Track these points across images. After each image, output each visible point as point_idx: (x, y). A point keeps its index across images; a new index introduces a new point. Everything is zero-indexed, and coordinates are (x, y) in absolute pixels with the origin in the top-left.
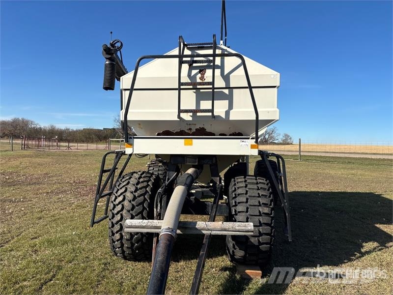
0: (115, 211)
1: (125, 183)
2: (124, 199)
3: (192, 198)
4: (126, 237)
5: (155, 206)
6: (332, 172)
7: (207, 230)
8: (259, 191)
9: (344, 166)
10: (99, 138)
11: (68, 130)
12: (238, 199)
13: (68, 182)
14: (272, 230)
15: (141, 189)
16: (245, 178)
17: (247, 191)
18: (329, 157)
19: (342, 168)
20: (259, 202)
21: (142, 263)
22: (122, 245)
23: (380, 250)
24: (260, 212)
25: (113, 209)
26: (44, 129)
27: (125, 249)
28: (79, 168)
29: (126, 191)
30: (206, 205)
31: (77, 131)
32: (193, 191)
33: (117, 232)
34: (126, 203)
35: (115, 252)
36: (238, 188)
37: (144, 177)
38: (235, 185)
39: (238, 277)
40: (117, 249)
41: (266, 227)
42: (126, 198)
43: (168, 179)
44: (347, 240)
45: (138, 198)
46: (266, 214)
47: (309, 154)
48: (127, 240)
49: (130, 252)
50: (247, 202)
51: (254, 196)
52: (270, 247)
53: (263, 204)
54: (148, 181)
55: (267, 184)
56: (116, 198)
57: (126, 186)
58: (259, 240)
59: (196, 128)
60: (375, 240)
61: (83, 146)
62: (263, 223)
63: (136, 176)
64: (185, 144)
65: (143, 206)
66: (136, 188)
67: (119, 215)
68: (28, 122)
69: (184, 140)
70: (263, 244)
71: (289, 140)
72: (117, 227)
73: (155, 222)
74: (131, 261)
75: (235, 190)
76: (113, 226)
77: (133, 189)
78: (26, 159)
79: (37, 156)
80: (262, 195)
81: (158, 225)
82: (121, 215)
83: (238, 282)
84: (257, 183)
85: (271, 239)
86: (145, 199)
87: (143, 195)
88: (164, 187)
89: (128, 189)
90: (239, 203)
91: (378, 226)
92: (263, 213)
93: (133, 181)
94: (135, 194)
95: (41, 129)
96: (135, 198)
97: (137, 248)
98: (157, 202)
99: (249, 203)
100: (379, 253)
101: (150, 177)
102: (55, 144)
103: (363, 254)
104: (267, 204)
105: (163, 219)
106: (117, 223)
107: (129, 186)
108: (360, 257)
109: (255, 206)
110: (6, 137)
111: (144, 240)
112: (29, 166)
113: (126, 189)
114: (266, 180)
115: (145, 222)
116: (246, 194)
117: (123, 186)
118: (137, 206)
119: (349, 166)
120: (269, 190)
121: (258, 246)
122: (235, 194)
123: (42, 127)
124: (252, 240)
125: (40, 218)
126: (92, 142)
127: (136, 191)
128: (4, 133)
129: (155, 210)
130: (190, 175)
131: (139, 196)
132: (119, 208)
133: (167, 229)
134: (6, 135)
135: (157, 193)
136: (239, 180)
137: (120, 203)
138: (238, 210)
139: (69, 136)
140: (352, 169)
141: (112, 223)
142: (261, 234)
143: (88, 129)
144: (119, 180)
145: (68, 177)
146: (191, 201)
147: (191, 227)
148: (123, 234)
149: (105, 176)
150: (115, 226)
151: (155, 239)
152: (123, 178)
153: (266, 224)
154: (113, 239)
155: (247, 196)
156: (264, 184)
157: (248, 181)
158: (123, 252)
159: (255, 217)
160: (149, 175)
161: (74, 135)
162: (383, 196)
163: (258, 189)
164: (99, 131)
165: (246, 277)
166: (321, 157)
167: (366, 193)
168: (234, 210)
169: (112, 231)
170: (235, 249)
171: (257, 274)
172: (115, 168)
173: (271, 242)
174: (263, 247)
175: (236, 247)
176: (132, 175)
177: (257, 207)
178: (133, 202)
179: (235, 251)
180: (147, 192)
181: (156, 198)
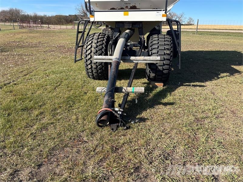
0: (87, 53)
1: (91, 39)
2: (91, 47)
3: (128, 48)
4: (94, 66)
5: (108, 50)
6: (215, 41)
7: (136, 61)
8: (165, 42)
9: (224, 37)
10: (67, 21)
11: (46, 16)
12: (153, 47)
13: (54, 46)
14: (170, 62)
15: (100, 41)
16: (158, 35)
17: (158, 42)
18: (216, 32)
19: (222, 38)
20: (165, 48)
21: (103, 81)
22: (92, 71)
23: (229, 76)
24: (164, 53)
25: (86, 52)
26: (30, 16)
27: (94, 73)
28: (58, 39)
29: (92, 42)
30: (136, 51)
31: (52, 17)
32: (129, 44)
33: (89, 64)
34: (93, 49)
35: (88, 75)
36: (154, 41)
37: (101, 35)
38: (152, 39)
39: (151, 86)
40: (90, 74)
41: (167, 61)
42: (93, 46)
43: (115, 37)
44: (212, 73)
45: (99, 47)
46: (168, 54)
47: (203, 30)
48: (95, 68)
49: (97, 75)
50: (158, 48)
51: (162, 45)
52: (169, 72)
53: (167, 49)
54: (103, 38)
55: (170, 39)
56: (87, 46)
57: (92, 40)
58: (163, 68)
59: (131, 6)
60: (228, 72)
61: (58, 27)
62: (166, 59)
63: (97, 35)
64: (125, 15)
65: (102, 51)
66: (98, 41)
67: (90, 55)
68: (19, 11)
69: (123, 12)
70: (165, 70)
71: (192, 22)
72: (89, 62)
73: (109, 57)
74: (97, 80)
75: (152, 42)
76: (87, 61)
77: (96, 41)
78: (24, 35)
79: (30, 33)
80: (167, 44)
81: (111, 58)
82: (91, 55)
83: (151, 88)
84: (165, 38)
85: (170, 67)
86: (103, 47)
87: (102, 45)
88: (113, 41)
89: (93, 42)
90: (154, 49)
91: (232, 66)
92: (166, 54)
93: (95, 37)
94: (97, 44)
95: (28, 16)
96: (97, 47)
97: (100, 73)
98: (109, 49)
99: (159, 49)
100: (228, 77)
101: (104, 36)
102: (40, 25)
103: (219, 78)
104: (169, 49)
105: (113, 56)
106: (89, 60)
107: (93, 40)
108: (217, 79)
109: (162, 50)
110: (7, 22)
111: (103, 68)
112: (28, 38)
113: (92, 41)
114: (170, 37)
115: (104, 57)
116: (158, 44)
117: (90, 40)
118: (99, 50)
119: (227, 37)
120: (170, 42)
121: (162, 71)
122: (152, 44)
123: (29, 14)
124: (160, 68)
125: (44, 63)
126: (63, 24)
127: (97, 42)
128: (6, 19)
129: (108, 52)
130: (127, 33)
131: (99, 46)
132: (89, 51)
133: (116, 58)
134: (7, 20)
135: (109, 44)
136: (155, 37)
137: (89, 49)
138: (153, 52)
139: (47, 20)
140: (228, 39)
141: (86, 59)
142: (164, 65)
143: (59, 16)
144: (88, 37)
145: (53, 44)
146: (128, 49)
147: (128, 59)
148: (93, 65)
149: (80, 35)
150: (88, 61)
151: (109, 66)
152: (90, 36)
153: (168, 59)
154: (87, 68)
155: (158, 45)
156: (169, 38)
157: (160, 37)
158: (93, 75)
159: (162, 56)
160: (104, 35)
161: (50, 19)
162: (242, 52)
163: (165, 41)
164: (66, 16)
165: (155, 86)
166: (211, 32)
167: (232, 51)
168: (151, 53)
169: (87, 64)
170: (150, 73)
171: (161, 85)
172: (84, 31)
173: (169, 68)
174: (165, 72)
175: (151, 72)
176: (95, 34)
177: (163, 51)
178: (96, 49)
179: (150, 74)
180: (103, 43)
181: (108, 46)
